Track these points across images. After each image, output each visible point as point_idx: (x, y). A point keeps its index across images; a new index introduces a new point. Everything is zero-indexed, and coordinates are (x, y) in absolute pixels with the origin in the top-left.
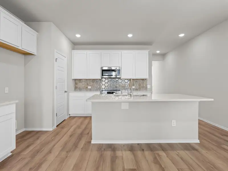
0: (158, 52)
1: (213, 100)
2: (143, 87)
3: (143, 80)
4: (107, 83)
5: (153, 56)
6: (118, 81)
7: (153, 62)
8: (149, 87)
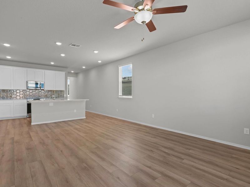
0: (72, 72)
1: (89, 100)
2: (61, 96)
3: (61, 91)
4: (31, 93)
5: (69, 74)
6: (41, 91)
7: (68, 77)
8: (65, 96)
